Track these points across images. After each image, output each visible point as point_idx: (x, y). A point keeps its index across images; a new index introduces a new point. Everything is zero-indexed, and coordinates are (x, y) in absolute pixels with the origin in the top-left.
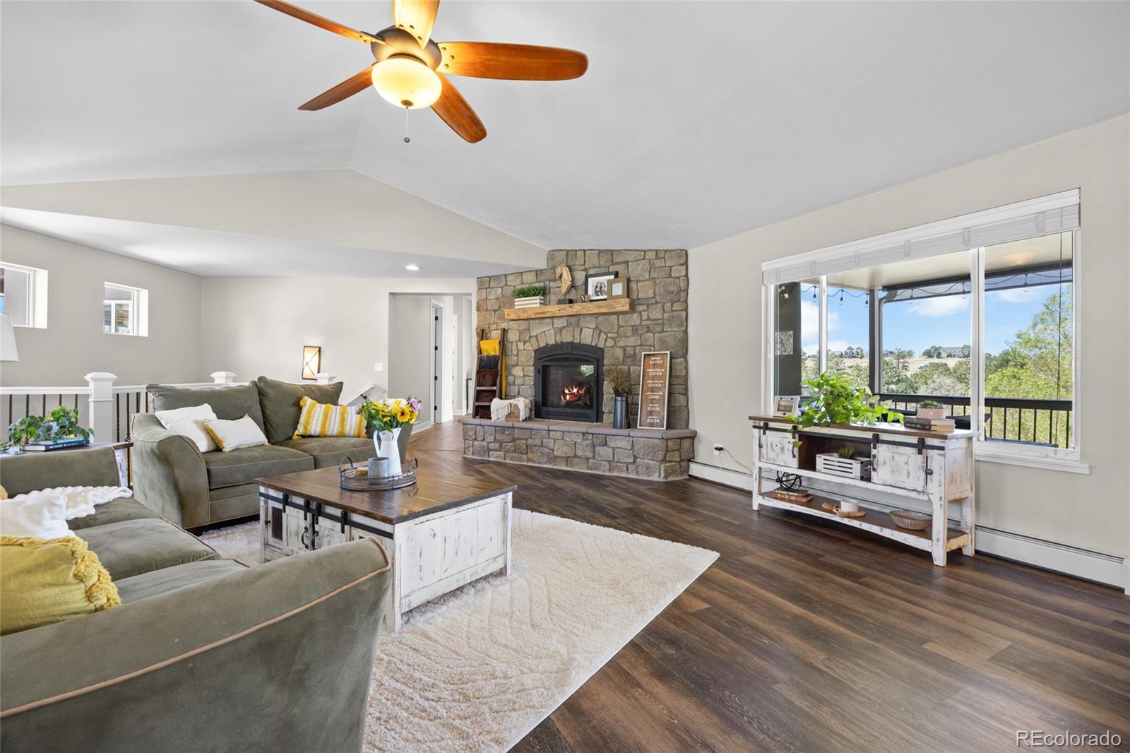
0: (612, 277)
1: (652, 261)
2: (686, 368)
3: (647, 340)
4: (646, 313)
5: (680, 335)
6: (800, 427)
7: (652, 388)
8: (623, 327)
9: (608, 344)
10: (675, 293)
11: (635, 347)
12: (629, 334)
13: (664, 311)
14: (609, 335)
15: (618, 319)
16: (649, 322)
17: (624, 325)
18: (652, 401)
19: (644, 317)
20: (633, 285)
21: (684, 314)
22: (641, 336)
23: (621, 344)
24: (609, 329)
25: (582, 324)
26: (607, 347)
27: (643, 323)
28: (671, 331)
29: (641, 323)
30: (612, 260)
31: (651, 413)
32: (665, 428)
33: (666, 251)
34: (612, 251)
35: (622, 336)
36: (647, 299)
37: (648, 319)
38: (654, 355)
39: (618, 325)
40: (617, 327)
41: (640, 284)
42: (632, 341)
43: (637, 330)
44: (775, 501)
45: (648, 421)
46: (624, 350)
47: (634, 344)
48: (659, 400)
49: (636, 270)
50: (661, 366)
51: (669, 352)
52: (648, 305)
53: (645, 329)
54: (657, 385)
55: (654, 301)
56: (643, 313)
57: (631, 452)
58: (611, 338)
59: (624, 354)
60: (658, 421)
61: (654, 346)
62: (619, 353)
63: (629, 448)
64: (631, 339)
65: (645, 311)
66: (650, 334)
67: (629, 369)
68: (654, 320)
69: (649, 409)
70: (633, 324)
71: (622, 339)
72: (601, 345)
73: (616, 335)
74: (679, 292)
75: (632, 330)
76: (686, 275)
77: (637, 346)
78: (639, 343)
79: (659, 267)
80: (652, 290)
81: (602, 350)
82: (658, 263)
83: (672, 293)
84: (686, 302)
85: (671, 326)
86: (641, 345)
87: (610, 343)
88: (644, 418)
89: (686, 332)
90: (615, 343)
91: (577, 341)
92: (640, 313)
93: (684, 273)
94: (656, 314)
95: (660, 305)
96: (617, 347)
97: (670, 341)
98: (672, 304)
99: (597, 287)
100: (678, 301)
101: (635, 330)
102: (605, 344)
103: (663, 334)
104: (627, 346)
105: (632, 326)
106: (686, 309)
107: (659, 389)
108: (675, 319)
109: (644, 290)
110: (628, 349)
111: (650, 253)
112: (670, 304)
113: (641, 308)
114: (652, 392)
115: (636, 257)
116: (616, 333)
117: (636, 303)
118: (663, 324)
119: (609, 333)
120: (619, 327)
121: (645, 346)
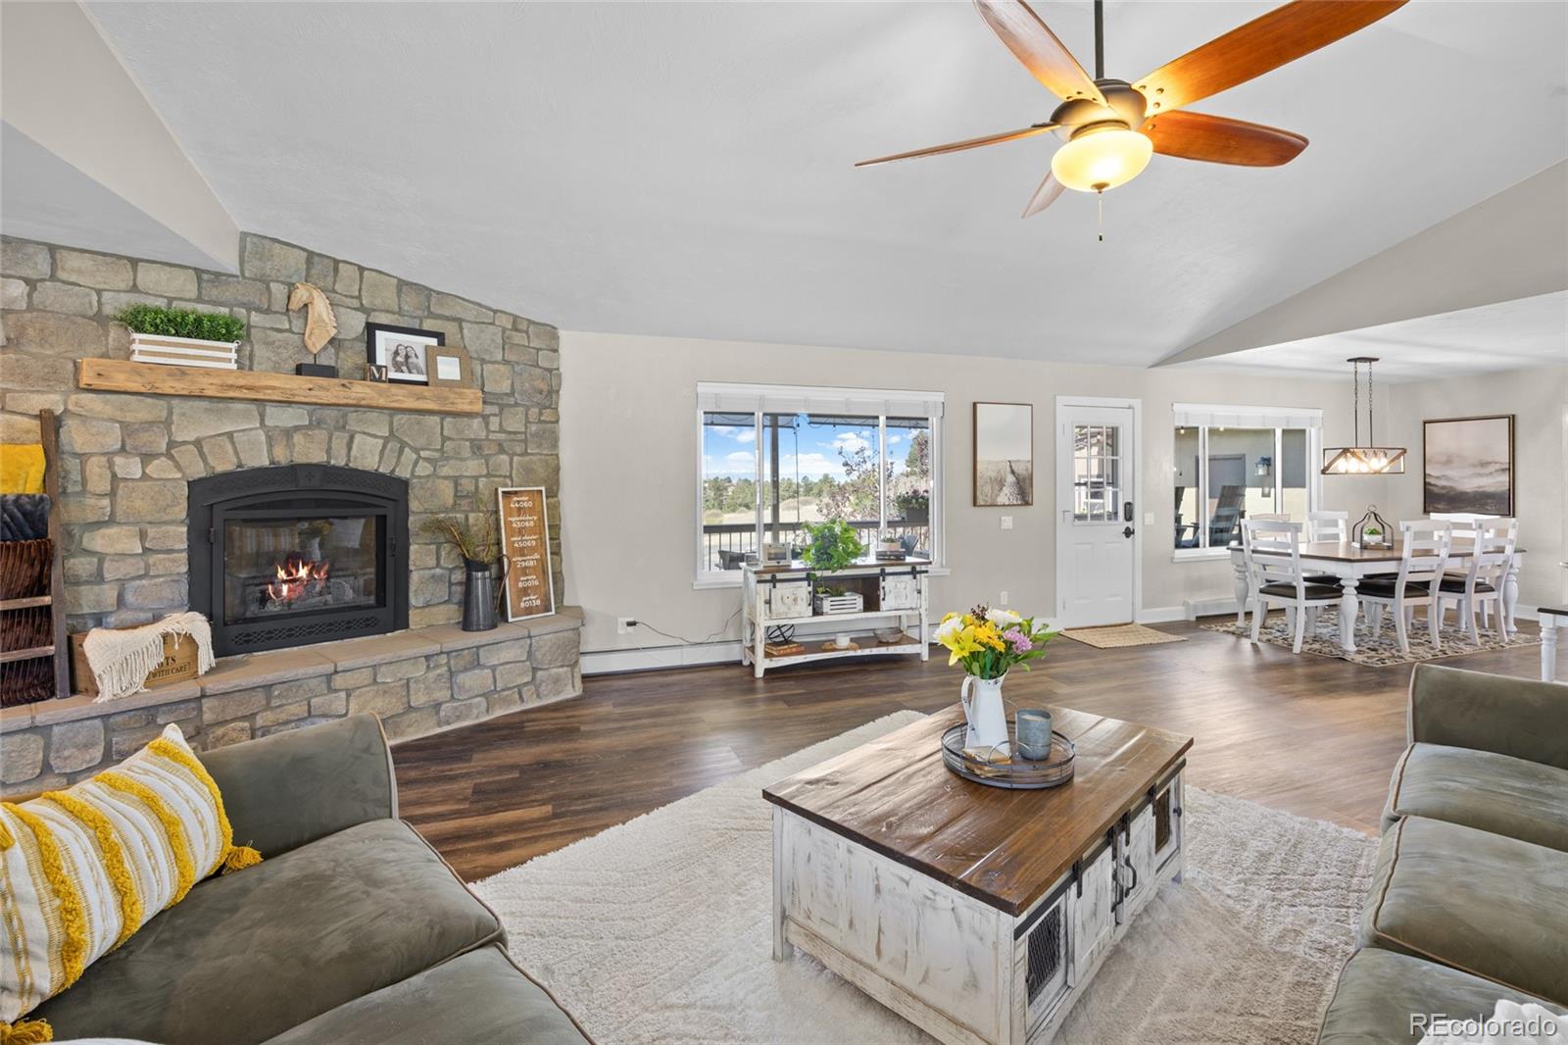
0: (432, 342)
1: (507, 332)
3: (498, 467)
4: (497, 419)
7: (522, 549)
8: (449, 440)
9: (419, 471)
10: (544, 394)
11: (476, 478)
12: (466, 452)
13: (527, 422)
14: (423, 454)
15: (442, 424)
16: (502, 436)
17: (455, 437)
18: (525, 571)
19: (492, 428)
20: (475, 367)
22: (487, 458)
23: (449, 471)
24: (421, 442)
25: (352, 426)
26: (419, 477)
27: (491, 437)
28: (540, 454)
29: (487, 436)
30: (429, 308)
31: (525, 591)
32: (553, 611)
33: (526, 320)
34: (428, 290)
35: (448, 459)
36: (503, 396)
37: (502, 430)
38: (516, 493)
39: (439, 437)
42: (473, 467)
43: (480, 448)
45: (522, 605)
46: (456, 484)
47: (474, 474)
48: (535, 567)
49: (479, 340)
50: (536, 512)
51: (543, 489)
52: (502, 406)
53: (496, 448)
54: (529, 544)
55: (512, 401)
56: (492, 419)
58: (427, 459)
59: (457, 490)
60: (539, 602)
61: (513, 477)
62: (445, 490)
64: (470, 463)
65: (495, 415)
66: (504, 458)
67: (467, 518)
68: (510, 433)
69: (520, 585)
70: (473, 437)
71: (451, 462)
72: (403, 473)
73: (437, 455)
74: (549, 394)
75: (472, 447)
77: (481, 476)
78: (485, 472)
79: (519, 345)
80: (508, 382)
81: (404, 485)
82: (518, 339)
83: (540, 393)
84: (555, 409)
85: (536, 446)
86: (491, 474)
87: (424, 470)
88: (517, 602)
90: (437, 468)
91: (339, 461)
92: (485, 418)
94: (513, 424)
95: (519, 411)
96: (442, 477)
97: (540, 470)
98: (540, 411)
99: (396, 353)
100: (550, 407)
101: (477, 447)
102: (413, 471)
103: (527, 458)
104: (459, 477)
105: (471, 441)
107: (535, 552)
108: (547, 435)
109: (495, 379)
110: (463, 481)
111: (504, 317)
112: (536, 410)
113: (487, 409)
114: (523, 555)
115: (475, 317)
116: (437, 450)
118: (525, 441)
119: (423, 450)
120: (445, 439)
121: (496, 476)
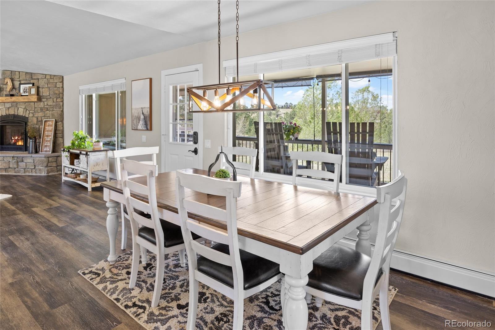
0: (31, 85)
1: (48, 80)
2: (63, 126)
3: (47, 114)
4: (46, 102)
5: (59, 112)
6: (71, 151)
7: (47, 135)
8: (37, 108)
9: (30, 116)
10: (58, 94)
11: (42, 117)
12: (39, 111)
13: (53, 102)
14: (31, 112)
15: (35, 104)
16: (48, 106)
17: (37, 107)
18: (47, 141)
19: (46, 104)
20: (40, 90)
21: (61, 104)
22: (44, 112)
23: (36, 116)
24: (30, 109)
25: (18, 106)
26: (30, 117)
27: (45, 107)
28: (56, 111)
29: (44, 106)
30: (32, 77)
31: (46, 146)
32: (51, 153)
33: (54, 76)
34: (32, 73)
35: (36, 112)
36: (46, 96)
37: (47, 105)
38: (49, 121)
39: (35, 107)
40: (34, 108)
41: (43, 89)
42: (40, 114)
43: (42, 110)
44: (68, 178)
45: (45, 150)
46: (37, 119)
47: (41, 116)
48: (49, 141)
49: (42, 83)
50: (51, 126)
51: (54, 120)
52: (47, 99)
53: (46, 109)
54: (49, 134)
55: (49, 97)
56: (45, 102)
57: (33, 164)
58: (31, 113)
59: (37, 120)
60: (49, 150)
61: (49, 117)
62: (35, 120)
63: (33, 162)
64: (40, 113)
65: (46, 101)
66: (48, 112)
67: (39, 127)
68: (50, 105)
69: (45, 144)
70: (41, 107)
71: (36, 113)
72: (27, 116)
73: (33, 112)
74: (59, 94)
75: (41, 110)
76: (63, 87)
77: (43, 117)
78: (43, 116)
79: (51, 82)
80: (48, 92)
81: (27, 118)
82: (51, 81)
83: (57, 94)
84: (63, 98)
85: (56, 108)
86: (44, 116)
87: (31, 115)
88: (43, 149)
89: (63, 111)
90: (33, 115)
91: (16, 114)
92: (44, 102)
93: (61, 86)
94: (50, 103)
95: (52, 99)
96: (34, 117)
97: (56, 115)
98: (57, 99)
99: (24, 89)
100: (59, 97)
101: (42, 109)
103: (53, 112)
104: (38, 117)
105: (41, 108)
106: (63, 101)
107: (50, 136)
108: (58, 105)
109: (44, 92)
110: (39, 118)
111: (48, 76)
112: (56, 99)
113: (44, 100)
114: (47, 137)
115: (42, 77)
116: (34, 111)
117: (42, 97)
118: (53, 107)
119: (31, 110)
120: (35, 108)
121: (46, 116)
